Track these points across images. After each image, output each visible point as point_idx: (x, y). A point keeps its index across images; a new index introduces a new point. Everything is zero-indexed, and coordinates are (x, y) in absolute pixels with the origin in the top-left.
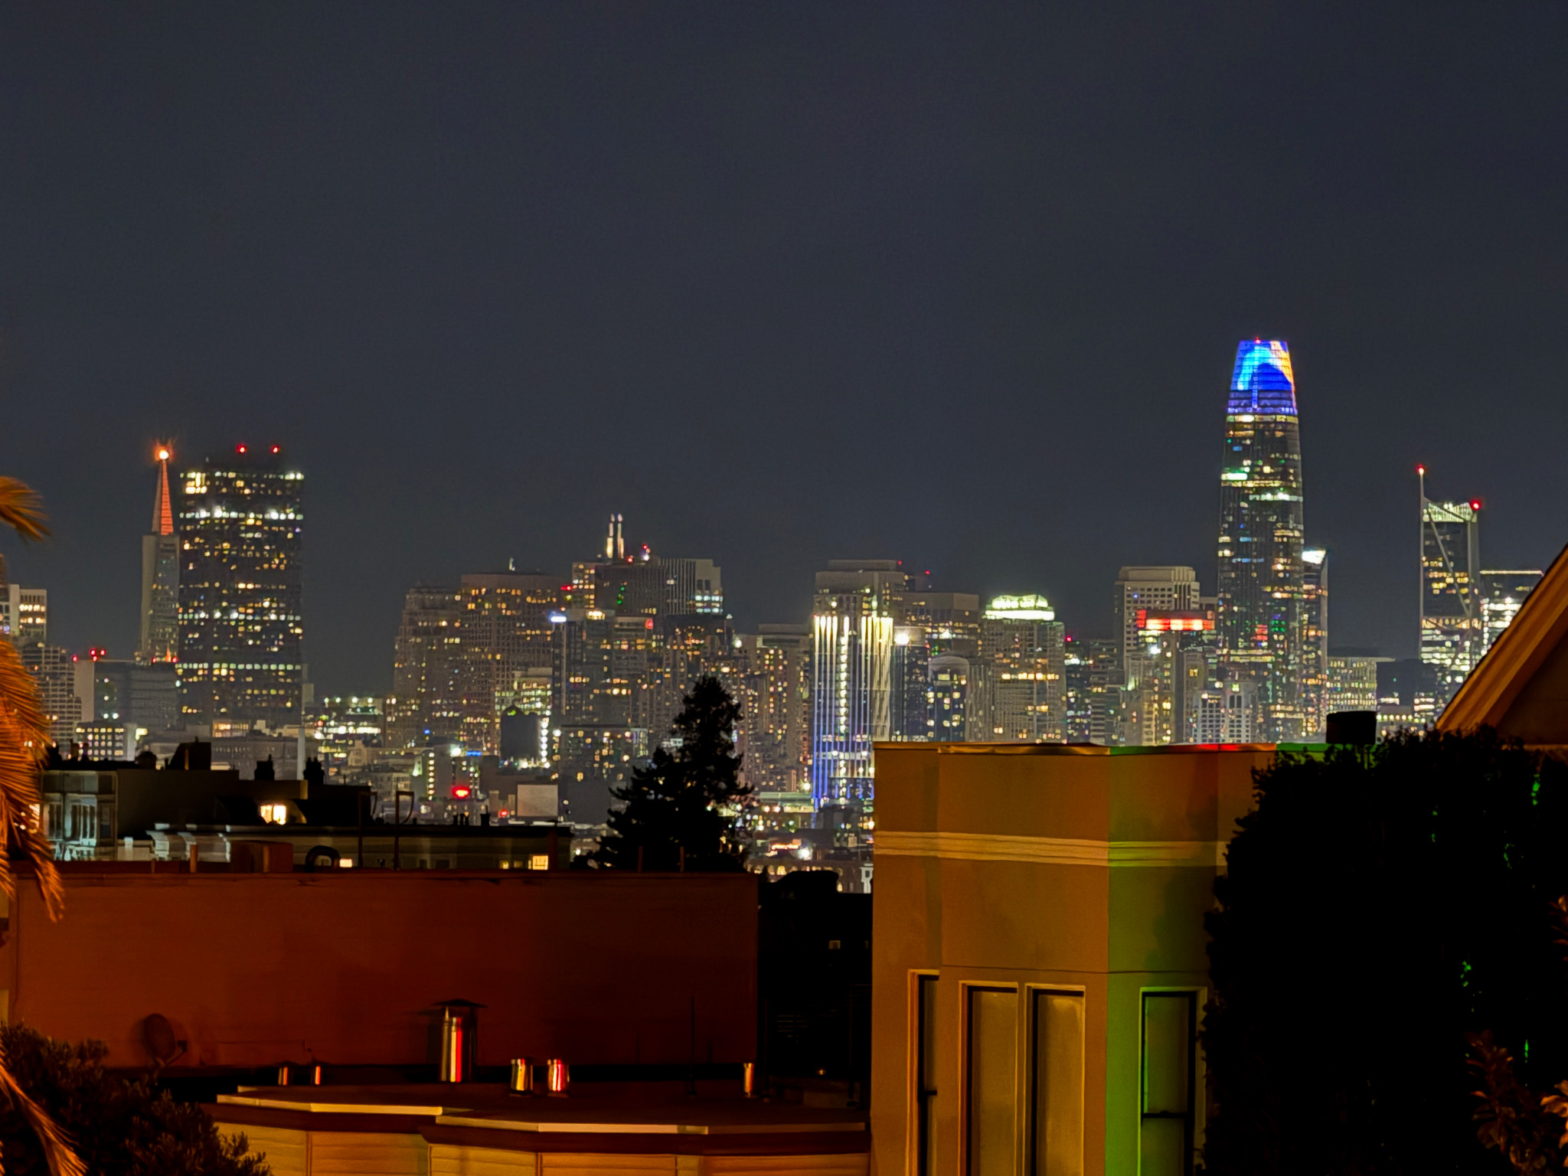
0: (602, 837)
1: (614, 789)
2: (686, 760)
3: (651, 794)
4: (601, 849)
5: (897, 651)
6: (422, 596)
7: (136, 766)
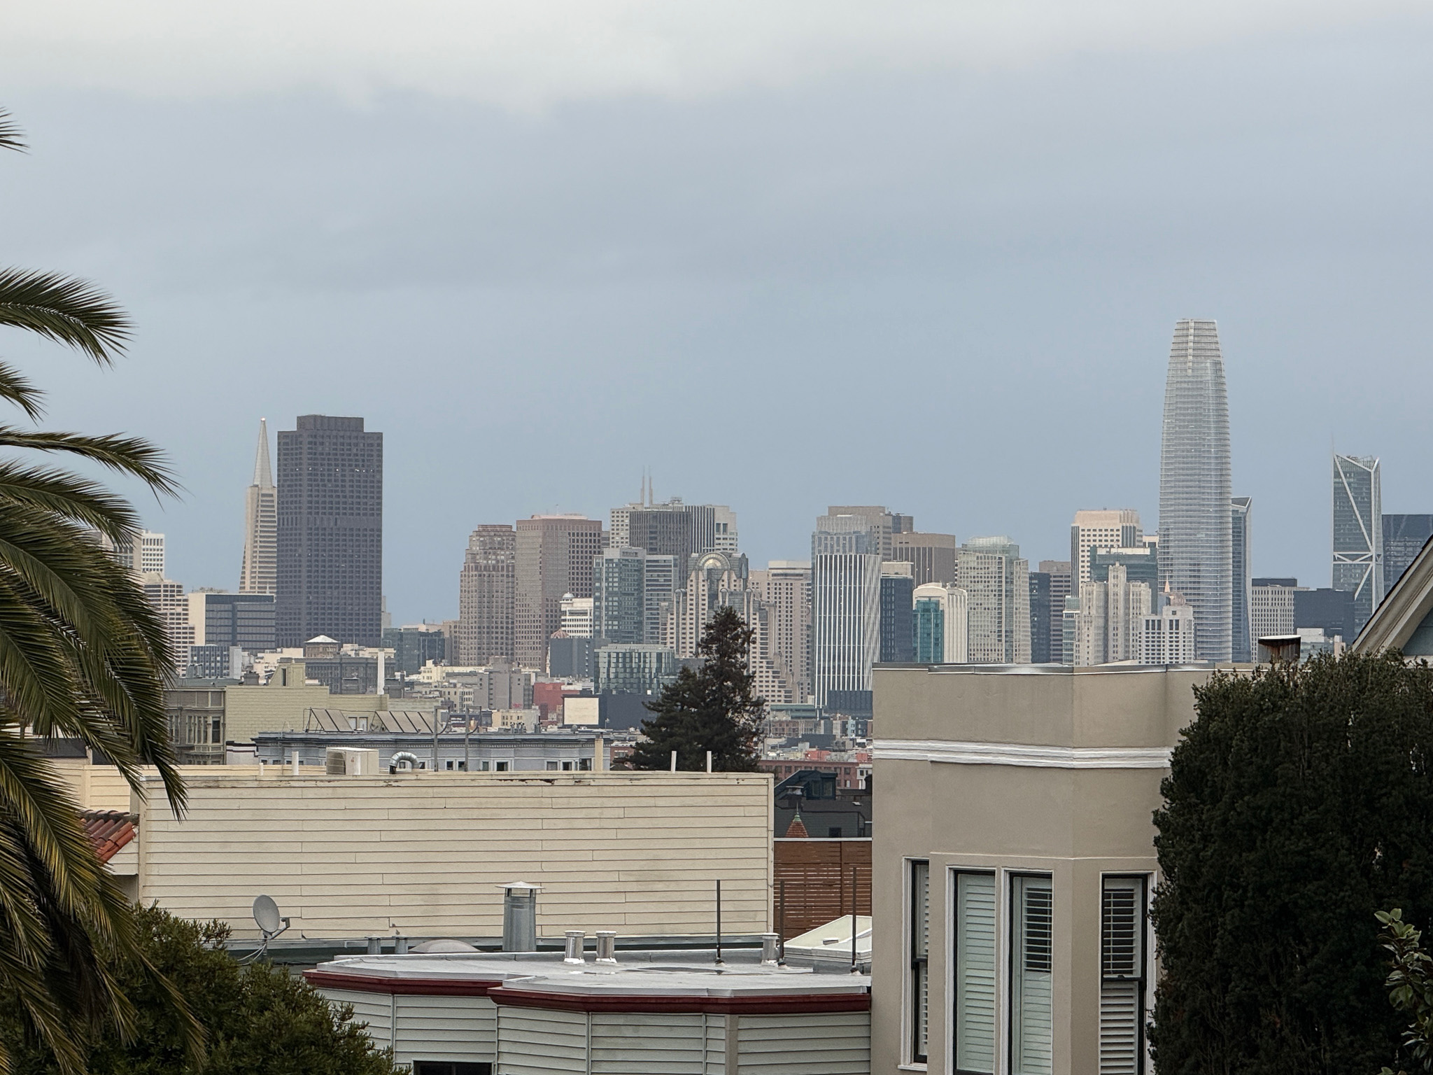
0: (637, 744)
1: (646, 702)
2: (707, 677)
3: (677, 706)
4: (637, 754)
5: (885, 582)
6: (482, 539)
7: (241, 684)
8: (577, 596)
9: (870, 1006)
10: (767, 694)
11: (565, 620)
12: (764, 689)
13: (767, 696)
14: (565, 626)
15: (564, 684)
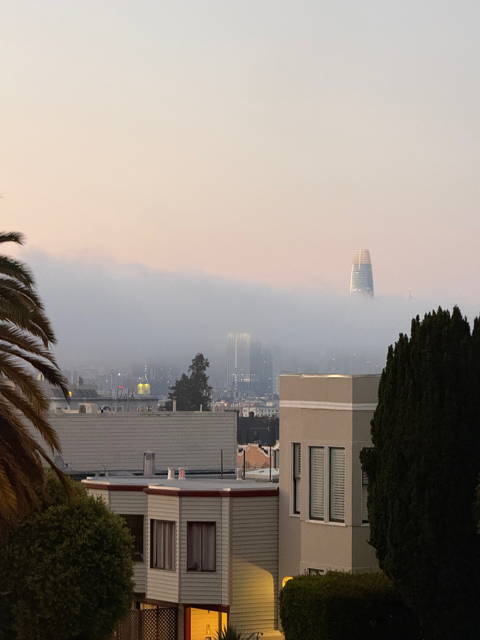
0: (166, 401)
2: (192, 378)
9: (279, 494)
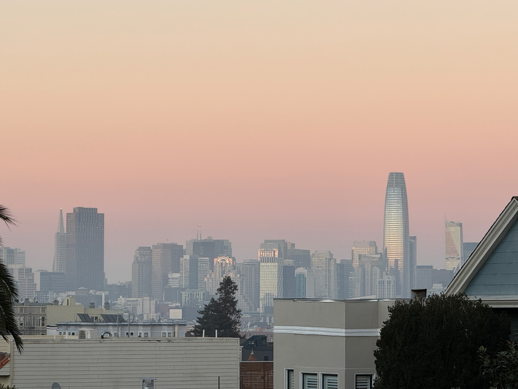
0: (195, 326)
1: (199, 311)
2: (220, 302)
3: (210, 312)
4: (195, 329)
5: (285, 267)
6: (140, 252)
7: (52, 305)
8: (174, 273)
10: (242, 308)
11: (170, 281)
12: (241, 306)
13: (243, 308)
14: (170, 283)
15: (169, 304)
